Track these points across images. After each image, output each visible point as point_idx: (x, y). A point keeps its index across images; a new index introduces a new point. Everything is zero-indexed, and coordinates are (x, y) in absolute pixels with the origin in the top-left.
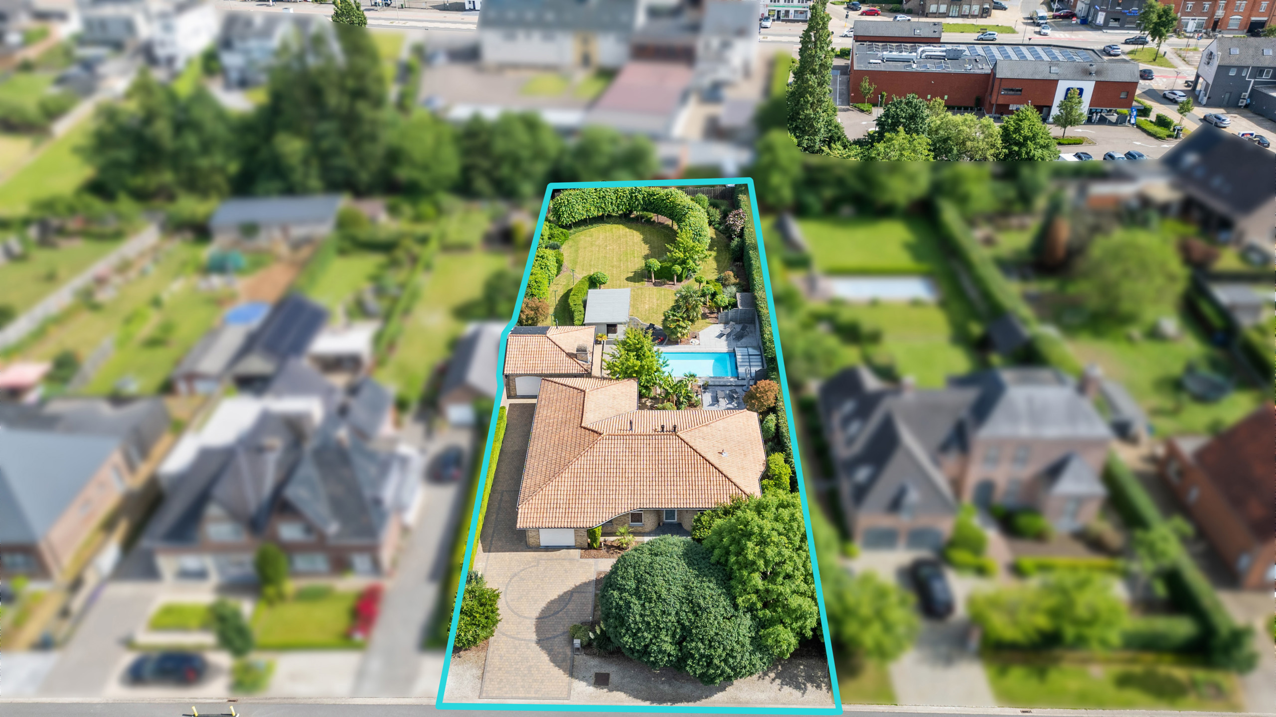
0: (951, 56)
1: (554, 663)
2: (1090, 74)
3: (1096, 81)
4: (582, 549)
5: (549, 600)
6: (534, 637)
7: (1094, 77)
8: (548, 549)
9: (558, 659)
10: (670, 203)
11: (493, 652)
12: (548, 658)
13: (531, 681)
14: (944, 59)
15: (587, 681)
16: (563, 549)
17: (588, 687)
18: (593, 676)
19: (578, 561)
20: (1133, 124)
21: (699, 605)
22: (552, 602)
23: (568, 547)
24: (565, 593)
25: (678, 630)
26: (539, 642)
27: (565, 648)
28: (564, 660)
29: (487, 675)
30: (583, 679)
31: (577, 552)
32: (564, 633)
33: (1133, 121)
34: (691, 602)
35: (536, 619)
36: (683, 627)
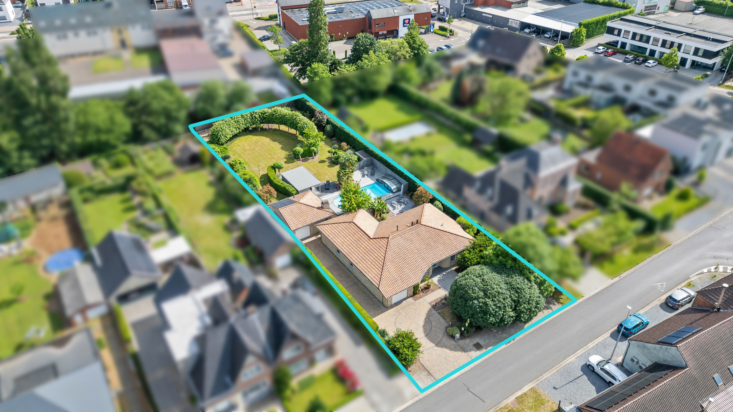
0: (339, 11)
1: (453, 350)
2: (411, 11)
3: (415, 14)
4: (411, 297)
5: (422, 326)
6: (432, 345)
7: (413, 13)
8: (397, 304)
9: (453, 348)
10: (279, 115)
11: (423, 361)
12: (448, 350)
13: (451, 363)
14: (336, 13)
15: (473, 350)
16: (403, 301)
17: (476, 353)
18: (474, 347)
19: (415, 303)
20: (432, 32)
21: (518, 288)
22: (424, 326)
23: (405, 299)
24: (425, 319)
25: (513, 304)
26: (437, 345)
27: (450, 342)
28: (456, 347)
29: (431, 372)
30: (471, 350)
31: (410, 300)
32: (443, 336)
33: (432, 31)
34: (514, 288)
35: (425, 336)
36: (514, 301)
